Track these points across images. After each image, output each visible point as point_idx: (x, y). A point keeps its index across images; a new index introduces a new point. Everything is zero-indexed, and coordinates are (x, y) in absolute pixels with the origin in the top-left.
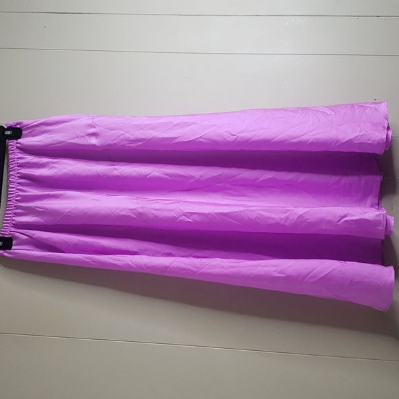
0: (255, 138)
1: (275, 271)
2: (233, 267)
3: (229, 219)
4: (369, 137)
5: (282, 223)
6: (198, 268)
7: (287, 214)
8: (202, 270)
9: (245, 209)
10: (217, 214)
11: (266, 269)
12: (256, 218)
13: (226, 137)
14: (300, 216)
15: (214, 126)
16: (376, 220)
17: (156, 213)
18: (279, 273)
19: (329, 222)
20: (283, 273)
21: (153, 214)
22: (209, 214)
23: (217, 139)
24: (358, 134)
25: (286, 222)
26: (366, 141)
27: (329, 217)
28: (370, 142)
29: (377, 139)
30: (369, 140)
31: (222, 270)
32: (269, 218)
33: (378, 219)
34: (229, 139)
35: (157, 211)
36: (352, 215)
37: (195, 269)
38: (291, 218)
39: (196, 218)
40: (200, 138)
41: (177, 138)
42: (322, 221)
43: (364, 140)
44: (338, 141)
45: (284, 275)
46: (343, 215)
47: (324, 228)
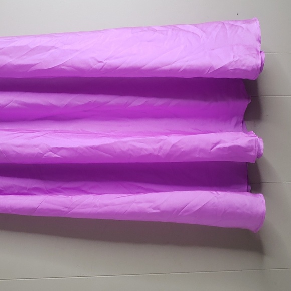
0: (124, 66)
1: (149, 207)
2: (106, 205)
3: (100, 152)
4: (243, 62)
5: (156, 153)
6: (69, 208)
7: (160, 144)
8: (74, 210)
9: (117, 141)
10: (87, 148)
11: (141, 205)
12: (128, 150)
13: (92, 64)
14: (174, 146)
15: (77, 51)
16: (249, 147)
17: (18, 150)
18: (154, 209)
19: (202, 150)
20: (158, 209)
21: (14, 151)
22: (77, 148)
23: (82, 66)
24: (232, 59)
25: (159, 152)
26: (240, 67)
27: (203, 145)
28: (244, 68)
29: (252, 65)
30: (243, 65)
31: (95, 208)
32: (141, 149)
33: (250, 145)
34: (95, 67)
35: (19, 148)
36: (224, 142)
37: (66, 210)
38: (164, 147)
39: (64, 153)
40: (62, 65)
41: (34, 65)
42: (195, 150)
43: (239, 66)
44: (211, 68)
45: (158, 211)
46: (215, 142)
47: (197, 156)
